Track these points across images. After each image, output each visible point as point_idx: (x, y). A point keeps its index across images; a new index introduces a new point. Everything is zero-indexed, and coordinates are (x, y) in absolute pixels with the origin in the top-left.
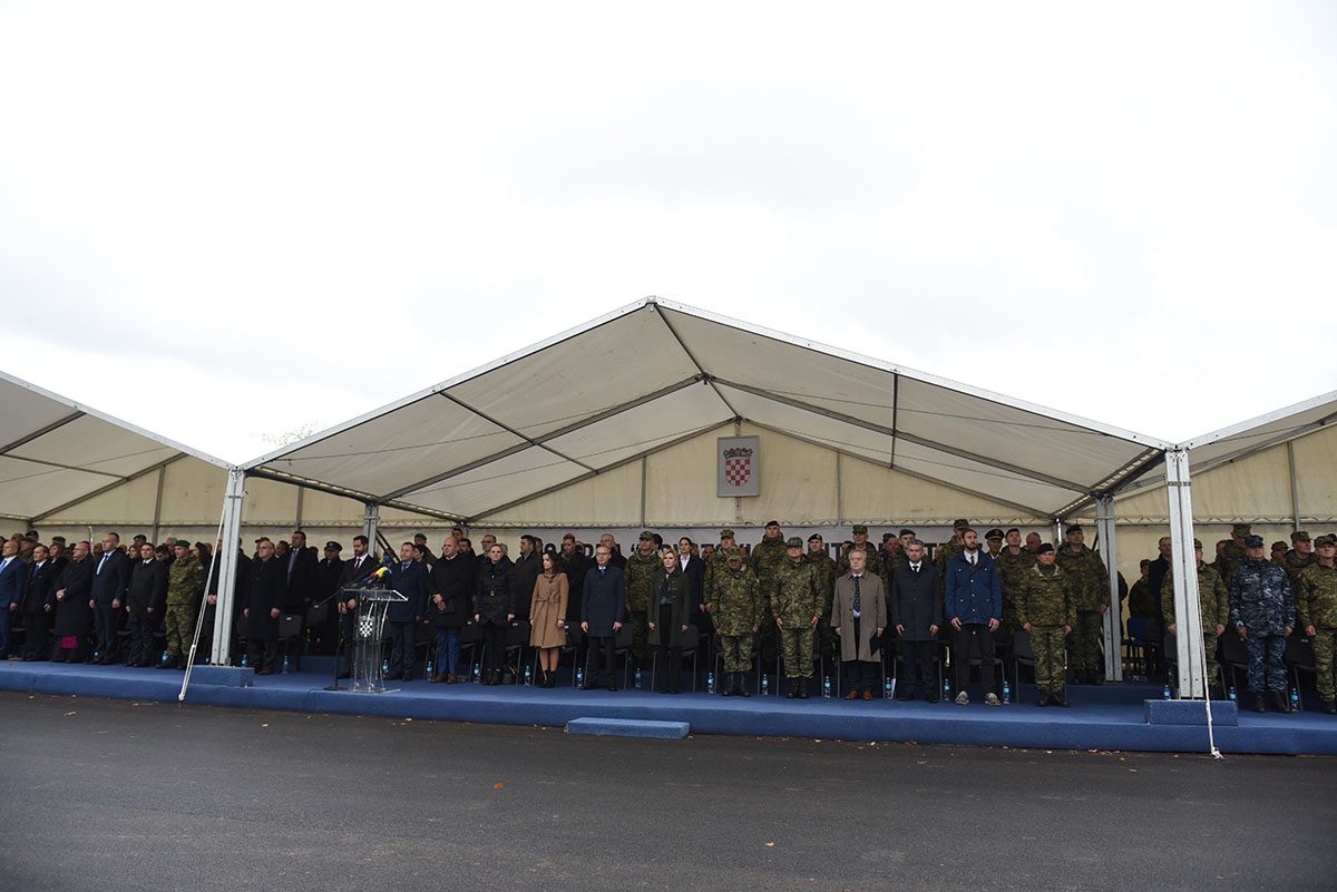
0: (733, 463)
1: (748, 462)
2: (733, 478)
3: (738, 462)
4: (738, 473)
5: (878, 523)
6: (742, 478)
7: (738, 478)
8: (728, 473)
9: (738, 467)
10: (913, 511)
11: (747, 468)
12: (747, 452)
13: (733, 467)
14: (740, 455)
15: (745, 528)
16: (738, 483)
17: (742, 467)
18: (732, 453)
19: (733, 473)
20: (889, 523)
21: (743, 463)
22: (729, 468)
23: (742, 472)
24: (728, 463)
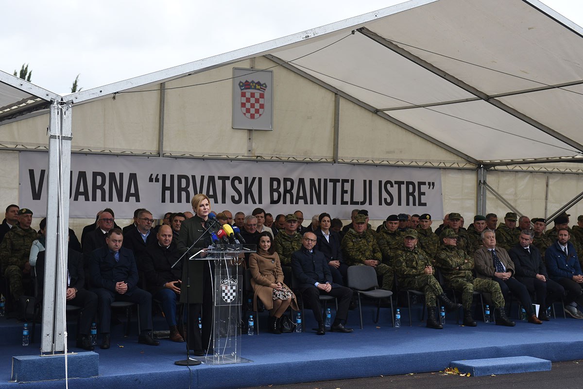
0: (248, 95)
1: (262, 96)
2: (248, 111)
3: (253, 95)
4: (253, 106)
5: (363, 161)
6: (257, 111)
7: (253, 111)
8: (243, 105)
9: (253, 100)
10: (388, 152)
11: (261, 101)
12: (261, 86)
13: (248, 100)
14: (255, 88)
15: (257, 161)
16: (252, 117)
17: (257, 101)
18: (247, 85)
19: (248, 105)
20: (370, 162)
21: (257, 96)
22: (244, 100)
23: (257, 106)
24: (243, 95)
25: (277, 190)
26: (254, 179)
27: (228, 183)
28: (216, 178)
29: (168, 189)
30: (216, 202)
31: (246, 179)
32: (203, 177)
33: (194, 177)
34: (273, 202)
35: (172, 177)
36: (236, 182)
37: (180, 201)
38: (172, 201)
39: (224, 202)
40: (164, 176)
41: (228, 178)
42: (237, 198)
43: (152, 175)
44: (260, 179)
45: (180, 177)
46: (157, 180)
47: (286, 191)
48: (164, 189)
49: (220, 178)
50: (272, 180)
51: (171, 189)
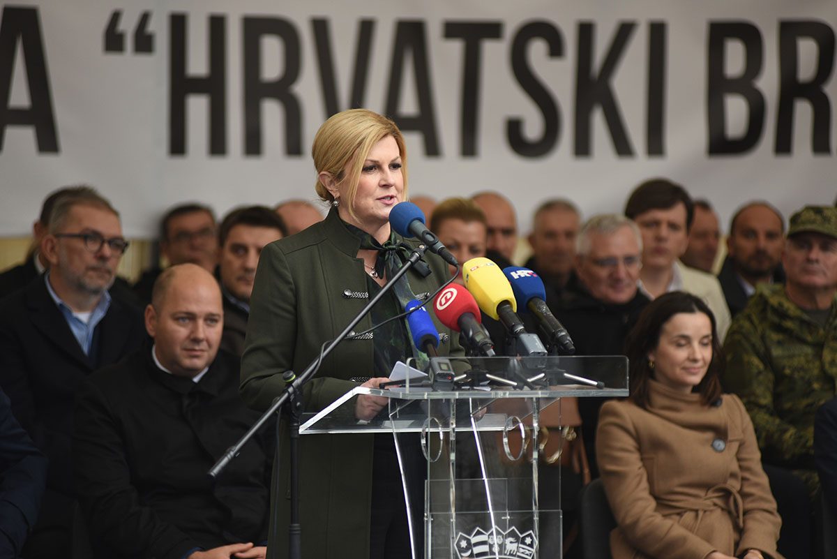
25: (745, 85)
26: (625, 31)
27: (495, 55)
28: (434, 33)
29: (198, 85)
30: (432, 148)
31: (586, 32)
32: (366, 29)
33: (321, 28)
34: (720, 145)
35: (217, 25)
36: (537, 50)
37: (253, 145)
38: (218, 145)
39: (469, 147)
40: (178, 24)
41: (493, 30)
42: (533, 129)
43: (116, 17)
44: (658, 32)
45: (255, 28)
46: (144, 43)
47: (791, 89)
48: (181, 86)
49: (452, 30)
50: (719, 34)
51: (213, 86)
